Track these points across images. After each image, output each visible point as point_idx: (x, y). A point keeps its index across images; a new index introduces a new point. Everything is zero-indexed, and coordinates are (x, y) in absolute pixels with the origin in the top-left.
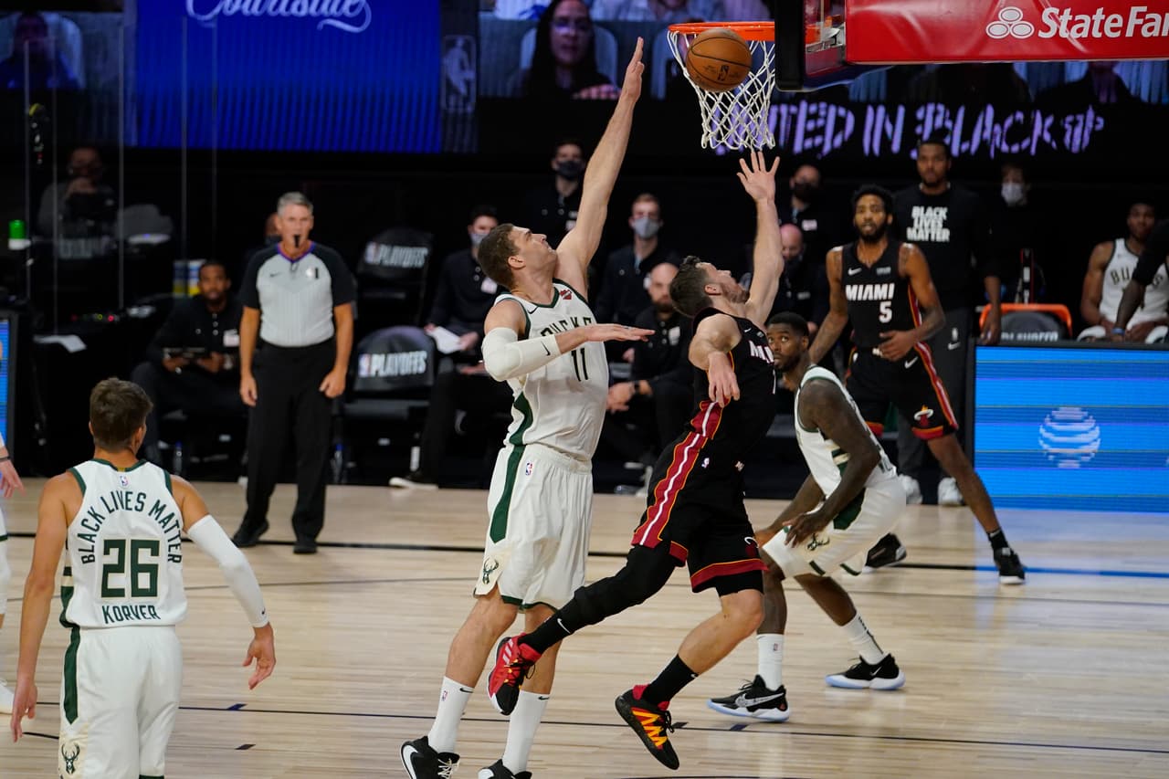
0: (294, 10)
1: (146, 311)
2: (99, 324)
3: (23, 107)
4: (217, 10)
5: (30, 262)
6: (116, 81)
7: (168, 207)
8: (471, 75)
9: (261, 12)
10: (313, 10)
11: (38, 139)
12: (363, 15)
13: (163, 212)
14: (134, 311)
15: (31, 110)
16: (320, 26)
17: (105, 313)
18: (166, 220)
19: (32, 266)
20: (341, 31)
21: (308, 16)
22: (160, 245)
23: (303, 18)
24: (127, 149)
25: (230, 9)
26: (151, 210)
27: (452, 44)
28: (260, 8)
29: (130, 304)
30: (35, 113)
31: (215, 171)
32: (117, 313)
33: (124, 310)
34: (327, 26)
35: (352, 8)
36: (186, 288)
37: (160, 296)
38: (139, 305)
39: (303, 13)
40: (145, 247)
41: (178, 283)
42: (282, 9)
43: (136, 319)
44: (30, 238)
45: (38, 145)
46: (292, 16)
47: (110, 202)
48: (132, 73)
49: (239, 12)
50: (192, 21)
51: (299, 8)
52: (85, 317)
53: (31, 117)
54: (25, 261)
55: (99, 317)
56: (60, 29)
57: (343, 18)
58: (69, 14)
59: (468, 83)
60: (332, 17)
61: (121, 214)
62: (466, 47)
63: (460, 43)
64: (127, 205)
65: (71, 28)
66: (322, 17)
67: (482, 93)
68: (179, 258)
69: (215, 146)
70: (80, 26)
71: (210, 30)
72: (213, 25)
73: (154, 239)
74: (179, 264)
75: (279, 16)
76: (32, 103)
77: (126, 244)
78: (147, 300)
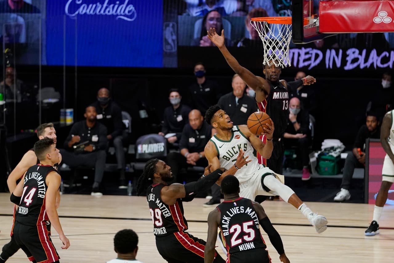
0: (107, 12)
2: (32, 133)
4: (77, 13)
5: (5, 110)
6: (38, 40)
7: (58, 89)
8: (174, 37)
9: (94, 13)
10: (114, 13)
11: (8, 62)
12: (133, 14)
13: (56, 90)
15: (6, 51)
16: (117, 18)
18: (57, 94)
19: (6, 111)
20: (124, 20)
21: (113, 15)
22: (55, 103)
23: (110, 16)
24: (42, 66)
25: (82, 12)
26: (52, 90)
27: (168, 26)
30: (7, 52)
31: (76, 74)
34: (120, 19)
35: (129, 12)
36: (65, 120)
37: (56, 123)
39: (110, 13)
40: (49, 104)
41: (62, 118)
42: (102, 12)
44: (5, 100)
45: (8, 64)
46: (106, 15)
47: (36, 87)
48: (44, 37)
49: (85, 13)
50: (67, 17)
51: (109, 12)
52: (26, 131)
53: (5, 54)
54: (3, 109)
55: (32, 131)
56: (17, 20)
57: (125, 16)
58: (19, 14)
59: (173, 40)
60: (121, 15)
61: (40, 91)
62: (173, 27)
63: (171, 25)
64: (42, 87)
66: (117, 15)
67: (180, 44)
68: (62, 108)
69: (76, 65)
71: (74, 20)
72: (76, 18)
73: (53, 101)
74: (62, 110)
75: (101, 15)
76: (6, 48)
77: (42, 102)
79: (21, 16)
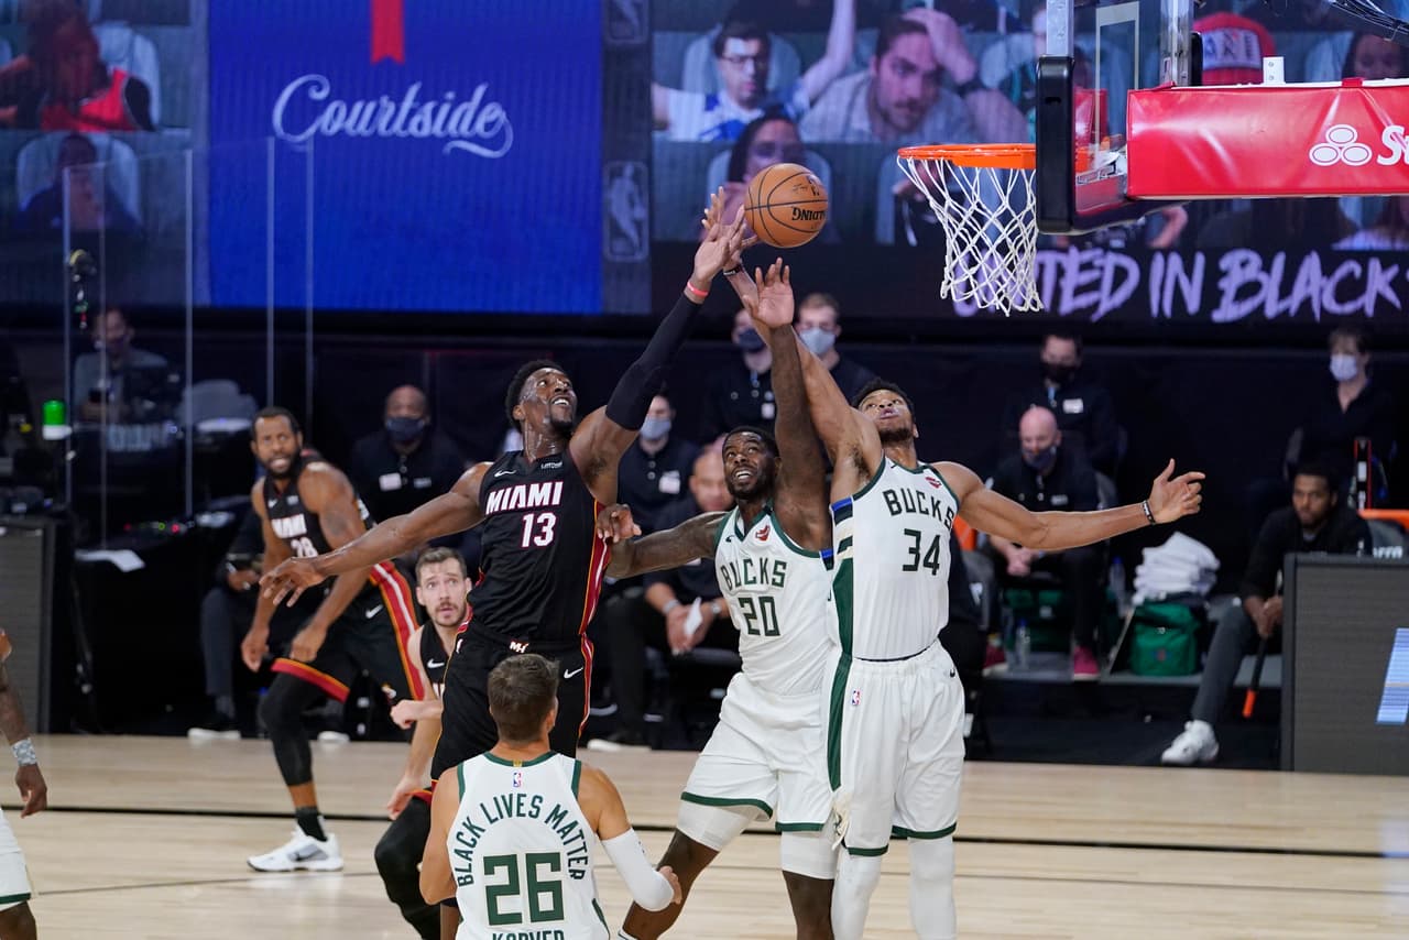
0: (413, 129)
1: (221, 519)
2: (161, 535)
3: (61, 256)
4: (311, 130)
5: (71, 455)
6: (182, 221)
7: (250, 384)
8: (641, 213)
9: (370, 132)
10: (437, 130)
11: (81, 295)
12: (502, 133)
13: (243, 391)
14: (205, 519)
15: (72, 259)
16: (448, 148)
17: (166, 519)
18: (246, 402)
19: (73, 460)
20: (468, 154)
21: (432, 137)
22: (239, 434)
23: (423, 140)
24: (196, 310)
25: (329, 127)
26: (227, 388)
27: (617, 173)
28: (368, 128)
29: (201, 509)
30: (80, 262)
31: (310, 336)
32: (184, 521)
33: (192, 518)
34: (456, 150)
35: (489, 126)
37: (239, 499)
38: (213, 511)
39: (425, 132)
40: (218, 436)
42: (397, 127)
43: (208, 529)
44: (71, 425)
45: (81, 303)
46: (411, 137)
47: (174, 379)
48: (204, 208)
49: (341, 132)
50: (280, 143)
51: (420, 126)
52: (143, 526)
53: (71, 268)
54: (64, 455)
55: (160, 526)
56: (111, 154)
57: (476, 140)
59: (638, 224)
60: (461, 138)
61: (189, 393)
62: (636, 177)
63: (629, 170)
64: (196, 380)
65: (124, 153)
66: (448, 138)
67: (658, 237)
69: (310, 305)
70: (136, 149)
71: (303, 155)
72: (310, 149)
73: (232, 426)
75: (394, 136)
76: (74, 248)
77: (195, 431)
78: (222, 503)
79: (124, 140)
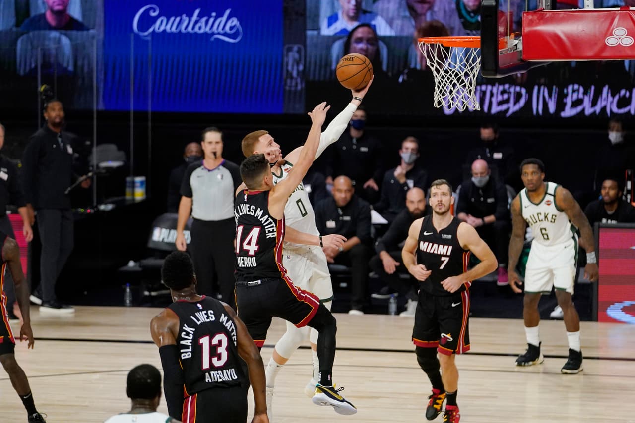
0: (197, 29)
1: (110, 207)
2: (82, 214)
3: (37, 88)
4: (151, 30)
7: (123, 146)
9: (178, 30)
10: (208, 29)
12: (237, 32)
13: (119, 149)
14: (102, 207)
15: (42, 88)
16: (212, 39)
17: (85, 207)
18: (121, 153)
20: (223, 41)
21: (206, 33)
22: (118, 168)
23: (202, 34)
24: (97, 111)
25: (159, 29)
26: (113, 147)
27: (290, 49)
28: (176, 29)
29: (100, 202)
30: (45, 90)
31: (150, 124)
32: (92, 208)
33: (96, 207)
34: (218, 39)
35: (231, 28)
36: (133, 194)
37: (120, 198)
38: (106, 204)
39: (202, 31)
40: (108, 169)
41: (128, 191)
42: (190, 29)
43: (104, 212)
46: (196, 33)
47: (88, 143)
49: (164, 31)
50: (137, 36)
51: (200, 28)
53: (41, 93)
55: (82, 210)
56: (59, 41)
57: (225, 34)
58: (63, 31)
60: (219, 34)
61: (95, 149)
62: (299, 52)
63: (295, 48)
64: (99, 143)
65: (65, 40)
66: (213, 34)
68: (129, 175)
69: (150, 109)
70: (71, 39)
71: (147, 41)
72: (149, 38)
73: (115, 164)
74: (129, 179)
75: (188, 33)
76: (42, 84)
77: (98, 167)
78: (110, 200)
79: (66, 35)
